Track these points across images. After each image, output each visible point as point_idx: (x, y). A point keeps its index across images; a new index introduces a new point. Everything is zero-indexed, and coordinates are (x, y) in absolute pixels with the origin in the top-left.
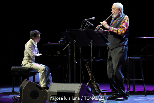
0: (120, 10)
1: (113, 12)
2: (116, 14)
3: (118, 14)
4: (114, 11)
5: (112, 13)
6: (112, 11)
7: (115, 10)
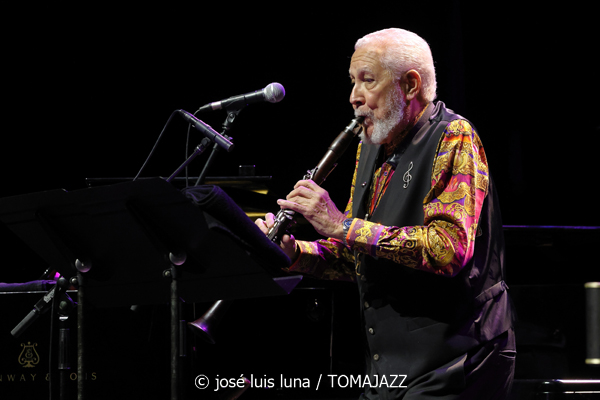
0: (412, 85)
1: (359, 104)
2: (388, 115)
3: (400, 114)
4: (369, 96)
5: (358, 112)
6: (353, 98)
7: (378, 87)
